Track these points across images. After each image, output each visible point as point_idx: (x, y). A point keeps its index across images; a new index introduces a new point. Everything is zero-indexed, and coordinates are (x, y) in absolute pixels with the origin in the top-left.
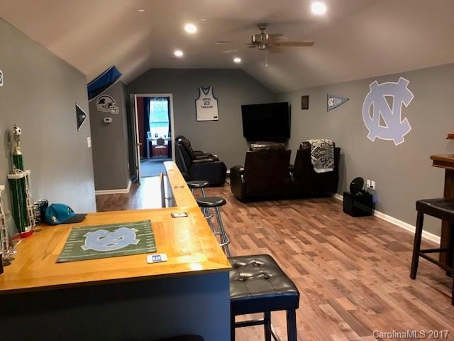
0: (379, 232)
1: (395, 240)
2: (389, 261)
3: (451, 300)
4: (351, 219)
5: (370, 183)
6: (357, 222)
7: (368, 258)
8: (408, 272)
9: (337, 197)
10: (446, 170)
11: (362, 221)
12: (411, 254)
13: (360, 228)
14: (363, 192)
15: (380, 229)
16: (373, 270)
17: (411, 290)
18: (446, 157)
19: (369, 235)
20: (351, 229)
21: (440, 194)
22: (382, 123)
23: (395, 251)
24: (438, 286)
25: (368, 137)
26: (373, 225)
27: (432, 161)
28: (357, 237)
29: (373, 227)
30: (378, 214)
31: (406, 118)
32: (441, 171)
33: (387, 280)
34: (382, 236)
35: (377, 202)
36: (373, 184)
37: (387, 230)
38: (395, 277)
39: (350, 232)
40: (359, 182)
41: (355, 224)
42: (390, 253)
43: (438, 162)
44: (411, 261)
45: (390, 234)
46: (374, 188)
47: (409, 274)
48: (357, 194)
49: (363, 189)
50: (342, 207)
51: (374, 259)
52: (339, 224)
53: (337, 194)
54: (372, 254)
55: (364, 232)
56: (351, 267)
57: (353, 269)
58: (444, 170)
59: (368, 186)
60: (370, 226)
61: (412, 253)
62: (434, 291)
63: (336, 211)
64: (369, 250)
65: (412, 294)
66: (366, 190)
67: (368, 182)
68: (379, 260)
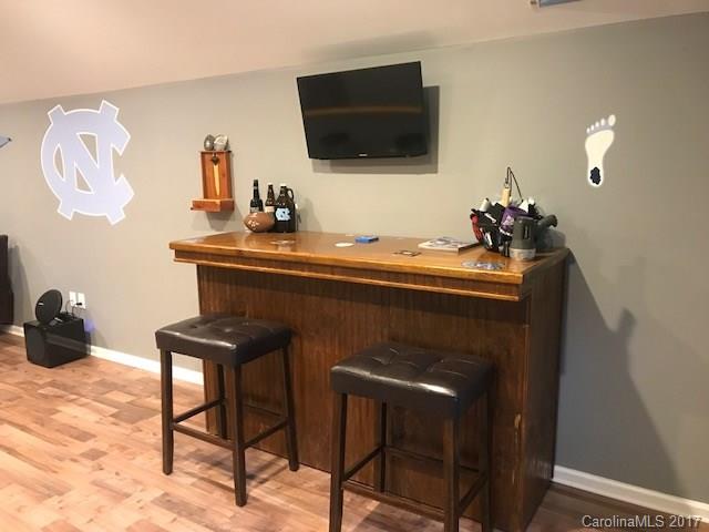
0: (101, 389)
1: (130, 398)
2: (123, 448)
3: (234, 495)
4: (45, 375)
5: (74, 299)
6: (59, 379)
7: (83, 455)
8: (159, 460)
9: (14, 333)
10: (198, 266)
11: (67, 374)
12: (158, 420)
13: (65, 389)
14: (65, 317)
15: (102, 383)
16: (95, 483)
17: (167, 502)
18: (193, 243)
19: (84, 400)
20: (45, 397)
21: (192, 311)
22: (82, 185)
23: (133, 422)
24: (211, 472)
25: (59, 211)
26: (90, 377)
27: (173, 251)
28: (58, 411)
29: (90, 381)
30: (96, 351)
31: (122, 176)
32: (190, 270)
33: (120, 496)
34: (109, 396)
35: (94, 329)
36: (82, 298)
37: (116, 381)
38: (136, 482)
39: (43, 405)
40: (52, 300)
41: (53, 384)
42: (124, 429)
43: (183, 253)
44: (161, 436)
45: (122, 388)
46: (84, 306)
47: (161, 467)
48: (53, 323)
49: (63, 310)
50: (24, 352)
51: (94, 455)
52: (18, 391)
53: (14, 327)
54: (90, 444)
55: (74, 397)
56: (46, 492)
57: (50, 496)
58: (195, 266)
59: (73, 303)
60: (85, 380)
61: (160, 416)
62: (204, 485)
63: (13, 362)
64: (84, 436)
65: (169, 509)
66: (70, 311)
67: (72, 296)
68: (104, 454)
